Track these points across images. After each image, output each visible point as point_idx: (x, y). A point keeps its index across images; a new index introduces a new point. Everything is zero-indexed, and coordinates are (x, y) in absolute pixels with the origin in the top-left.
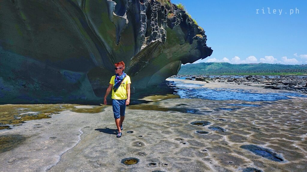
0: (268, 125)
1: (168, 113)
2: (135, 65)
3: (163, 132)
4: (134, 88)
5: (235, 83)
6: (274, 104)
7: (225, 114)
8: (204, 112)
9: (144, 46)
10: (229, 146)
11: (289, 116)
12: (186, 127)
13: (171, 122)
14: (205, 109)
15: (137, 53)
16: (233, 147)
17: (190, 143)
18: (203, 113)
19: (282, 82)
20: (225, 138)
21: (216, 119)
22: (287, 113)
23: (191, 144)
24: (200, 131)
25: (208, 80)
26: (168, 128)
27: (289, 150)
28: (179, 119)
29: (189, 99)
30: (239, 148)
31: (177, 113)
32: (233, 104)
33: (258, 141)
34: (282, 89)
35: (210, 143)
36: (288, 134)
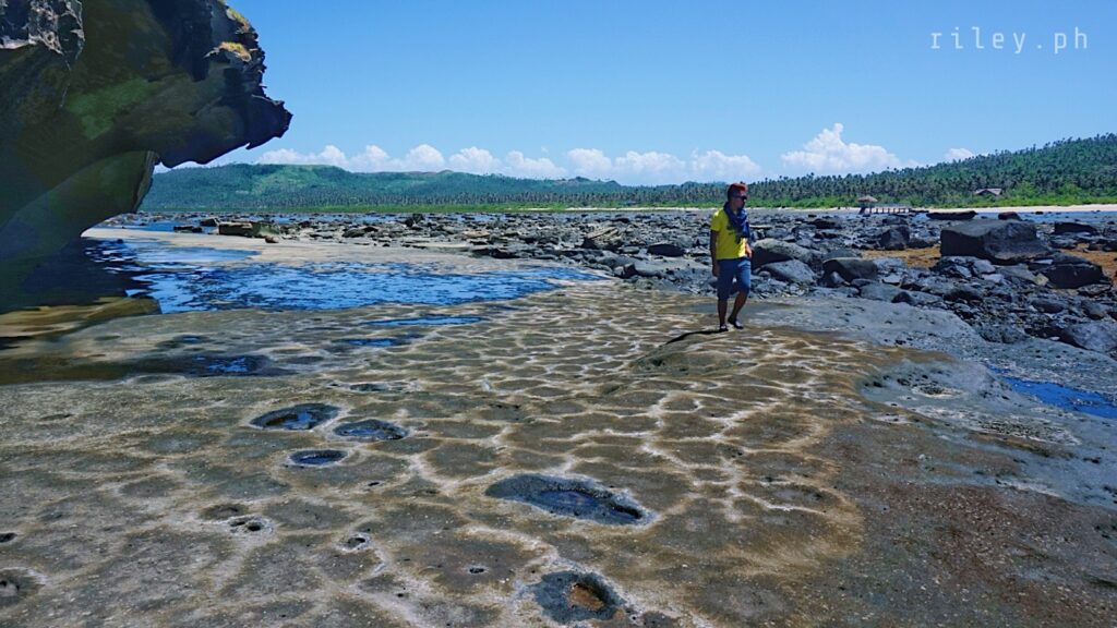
0: (535, 388)
1: (126, 388)
3: (128, 490)
5: (370, 240)
6: (522, 310)
7: (376, 363)
8: (290, 361)
10: (446, 499)
11: (580, 346)
12: (239, 442)
13: (156, 430)
14: (291, 351)
16: (463, 499)
17: (279, 519)
18: (289, 367)
19: (517, 234)
20: (418, 463)
21: (347, 386)
22: (568, 335)
23: (287, 524)
24: (307, 453)
25: (272, 231)
26: (148, 462)
27: (639, 469)
28: (193, 410)
29: (209, 314)
30: (484, 499)
31: (174, 381)
32: (389, 318)
33: (536, 455)
34: (524, 256)
35: (365, 500)
36: (611, 411)
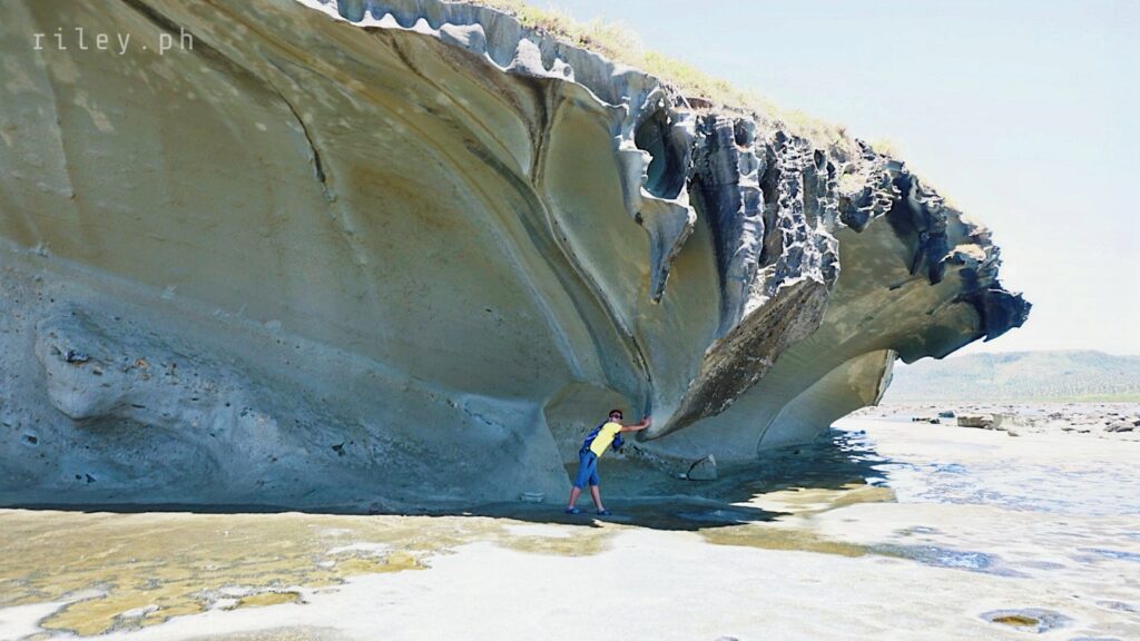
2: (721, 372)
4: (711, 458)
8: (1025, 564)
9: (755, 302)
14: (1027, 554)
15: (730, 330)
18: (1024, 570)
25: (1014, 424)
